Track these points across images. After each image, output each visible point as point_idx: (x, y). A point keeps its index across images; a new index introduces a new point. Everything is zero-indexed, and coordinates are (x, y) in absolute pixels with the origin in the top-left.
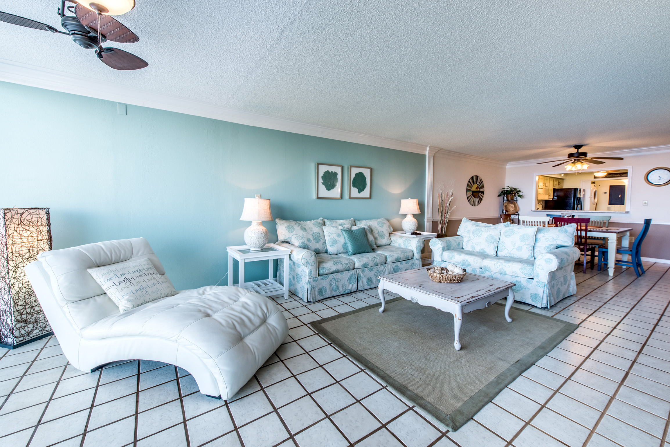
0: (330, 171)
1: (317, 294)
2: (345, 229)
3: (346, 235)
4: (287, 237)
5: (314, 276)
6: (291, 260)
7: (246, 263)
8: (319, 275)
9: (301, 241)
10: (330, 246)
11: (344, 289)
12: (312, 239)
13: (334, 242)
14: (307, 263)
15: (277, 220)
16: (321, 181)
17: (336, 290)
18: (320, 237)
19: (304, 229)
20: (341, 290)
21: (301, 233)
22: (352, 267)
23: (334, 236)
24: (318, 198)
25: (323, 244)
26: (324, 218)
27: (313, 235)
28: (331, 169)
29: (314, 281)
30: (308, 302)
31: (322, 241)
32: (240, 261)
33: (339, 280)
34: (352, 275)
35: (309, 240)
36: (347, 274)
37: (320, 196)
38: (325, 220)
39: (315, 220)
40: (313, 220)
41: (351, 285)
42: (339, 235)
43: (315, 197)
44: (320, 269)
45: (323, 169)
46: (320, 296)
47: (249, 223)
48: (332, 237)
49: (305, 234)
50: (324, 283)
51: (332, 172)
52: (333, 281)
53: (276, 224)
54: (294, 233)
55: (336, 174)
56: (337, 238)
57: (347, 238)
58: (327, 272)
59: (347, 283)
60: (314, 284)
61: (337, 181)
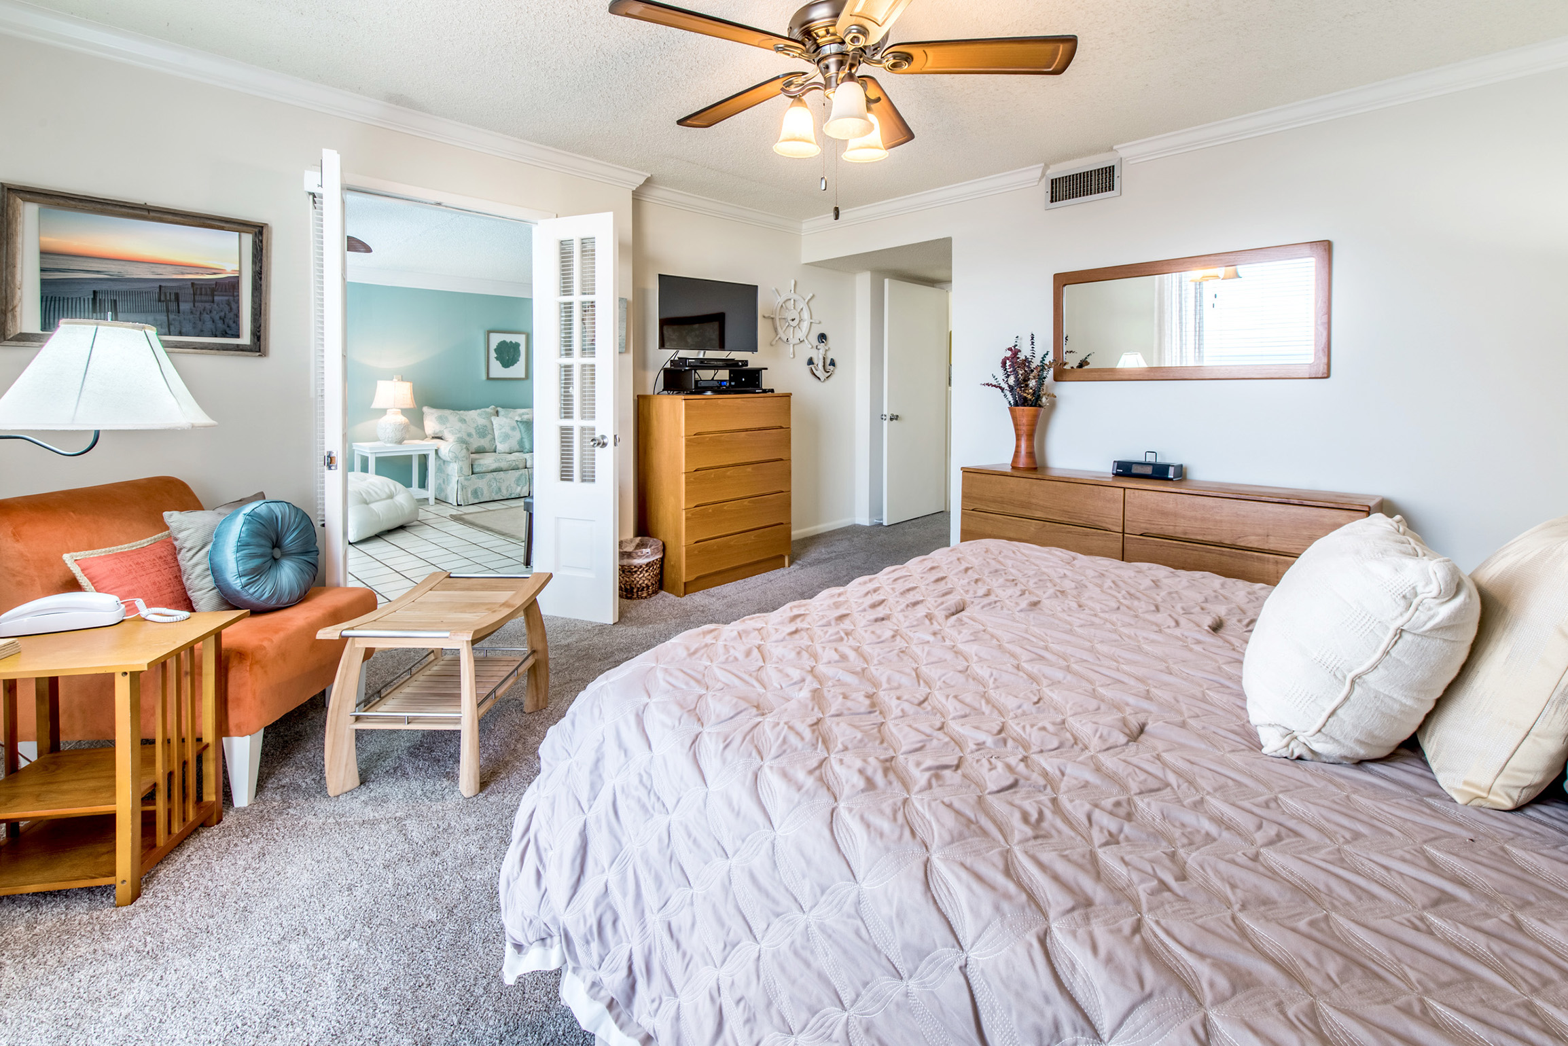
0: (508, 341)
1: (470, 495)
2: (524, 420)
3: (522, 427)
4: (437, 431)
5: (467, 474)
6: (439, 457)
7: (377, 458)
8: (473, 473)
9: (458, 435)
10: (500, 443)
11: (510, 492)
12: (474, 434)
13: (506, 437)
14: (456, 457)
15: (425, 409)
16: (493, 355)
17: (497, 493)
18: (485, 432)
19: (463, 421)
20: (505, 494)
21: (459, 425)
22: (521, 465)
23: (507, 429)
24: (488, 378)
25: (491, 441)
26: (497, 407)
27: (477, 428)
28: (509, 338)
29: (466, 479)
30: (458, 505)
31: (490, 437)
32: (369, 455)
33: (501, 481)
34: (521, 475)
35: (469, 435)
36: (514, 475)
37: (492, 376)
38: (499, 409)
39: (483, 410)
40: (480, 408)
41: (519, 488)
42: (513, 429)
43: (484, 377)
44: (475, 466)
45: (496, 339)
46: (475, 498)
47: (383, 412)
48: (503, 430)
49: (463, 426)
50: (481, 483)
51: (511, 342)
52: (493, 481)
53: (422, 414)
54: (448, 425)
55: (517, 345)
56: (510, 432)
57: (523, 431)
58: (484, 469)
59: (514, 485)
60: (466, 483)
61: (520, 355)
